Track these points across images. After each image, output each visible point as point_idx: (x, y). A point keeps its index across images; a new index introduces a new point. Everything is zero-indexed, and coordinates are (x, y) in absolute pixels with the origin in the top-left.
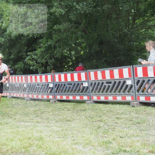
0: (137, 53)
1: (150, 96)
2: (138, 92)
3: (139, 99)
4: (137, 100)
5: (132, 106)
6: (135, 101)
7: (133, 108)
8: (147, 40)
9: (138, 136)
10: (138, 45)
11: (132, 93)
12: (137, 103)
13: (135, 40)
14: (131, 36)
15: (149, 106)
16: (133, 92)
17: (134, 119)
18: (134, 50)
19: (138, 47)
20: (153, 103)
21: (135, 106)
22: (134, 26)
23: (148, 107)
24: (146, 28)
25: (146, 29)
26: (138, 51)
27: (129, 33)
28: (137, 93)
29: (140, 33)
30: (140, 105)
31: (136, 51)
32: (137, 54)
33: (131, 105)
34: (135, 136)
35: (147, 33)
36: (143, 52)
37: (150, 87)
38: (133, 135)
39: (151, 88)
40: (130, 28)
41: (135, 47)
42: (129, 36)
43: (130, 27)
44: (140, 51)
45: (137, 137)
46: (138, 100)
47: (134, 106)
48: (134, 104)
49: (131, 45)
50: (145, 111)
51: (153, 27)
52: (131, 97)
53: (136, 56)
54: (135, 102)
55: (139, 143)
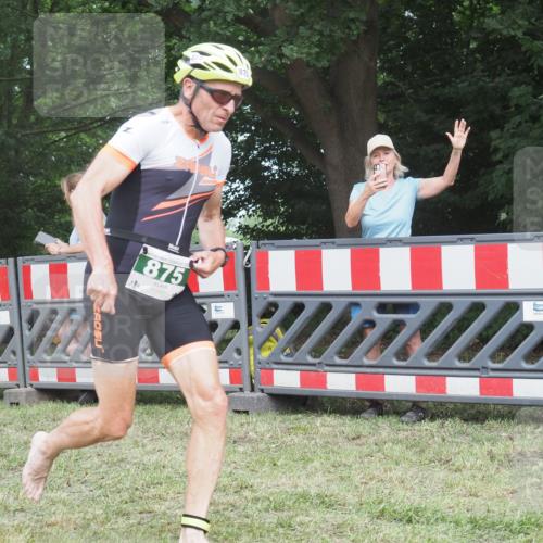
0: (39, 214)
1: (74, 364)
2: (32, 354)
3: (35, 376)
4: (28, 382)
5: (11, 404)
6: (22, 383)
7: (15, 411)
8: (72, 168)
9: (22, 510)
10: (41, 185)
11: (12, 356)
12: (28, 393)
13: (30, 168)
14: (17, 152)
15: (69, 402)
16: (14, 353)
17: (12, 451)
18: (26, 204)
19: (42, 191)
20: (83, 391)
21: (22, 402)
22: (27, 117)
23: (66, 404)
24: (69, 126)
25: (71, 129)
26: (41, 207)
27: (12, 142)
28: (28, 356)
29: (48, 142)
30: (41, 399)
31: (35, 206)
32: (38, 217)
33: (7, 400)
34: (12, 509)
35: (75, 146)
36: (59, 211)
37: (74, 336)
38: (6, 508)
39: (80, 339)
40: (16, 126)
41: (29, 193)
42: (13, 153)
43: (15, 121)
44: (50, 207)
45: (19, 515)
46: (33, 383)
47: (18, 404)
48: (17, 395)
49: (15, 185)
50: (54, 420)
51: (95, 125)
52: (6, 370)
53: (33, 223)
54: (22, 389)
55: (21, 537)
